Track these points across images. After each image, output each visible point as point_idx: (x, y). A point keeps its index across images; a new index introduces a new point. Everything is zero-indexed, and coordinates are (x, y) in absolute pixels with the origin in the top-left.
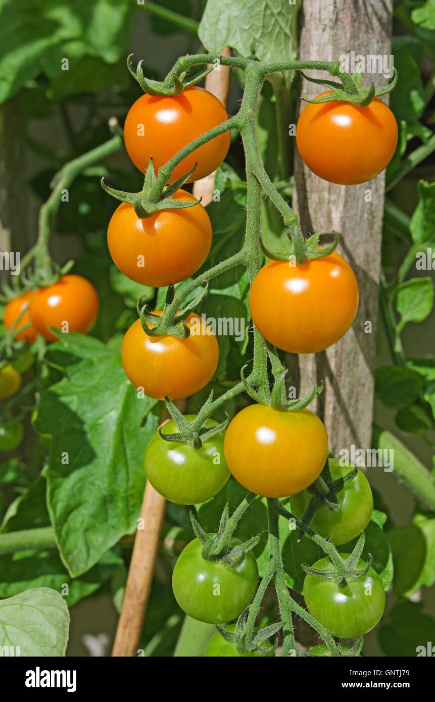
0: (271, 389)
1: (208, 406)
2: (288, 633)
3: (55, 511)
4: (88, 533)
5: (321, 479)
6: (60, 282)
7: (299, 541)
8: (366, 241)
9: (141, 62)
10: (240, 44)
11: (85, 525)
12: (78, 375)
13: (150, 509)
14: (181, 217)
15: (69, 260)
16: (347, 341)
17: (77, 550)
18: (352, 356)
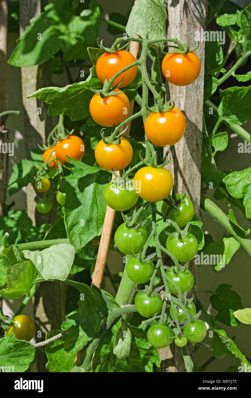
1: (128, 171)
2: (159, 258)
3: (67, 225)
4: (81, 235)
5: (172, 199)
6: (68, 138)
8: (196, 114)
9: (102, 41)
10: (142, 33)
11: (79, 232)
13: (107, 224)
14: (117, 98)
15: (73, 129)
16: (188, 155)
17: (76, 241)
18: (190, 162)
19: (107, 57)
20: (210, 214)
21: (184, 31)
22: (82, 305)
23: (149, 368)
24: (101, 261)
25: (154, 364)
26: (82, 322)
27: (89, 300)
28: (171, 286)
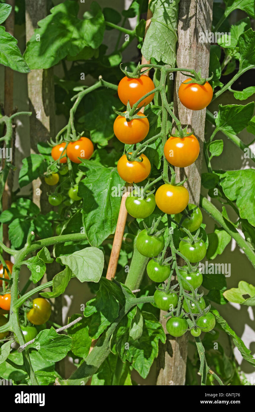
0: (170, 180)
1: (148, 185)
2: (174, 260)
3: (86, 225)
4: (97, 234)
5: (186, 209)
6: (80, 140)
7: (178, 230)
9: (126, 67)
10: (157, 57)
11: (96, 231)
12: (90, 176)
13: (121, 224)
14: (140, 122)
15: (83, 131)
16: (192, 166)
17: (94, 240)
18: (194, 168)
19: (130, 82)
20: (206, 211)
21: (194, 54)
22: (101, 294)
23: (155, 343)
24: (115, 256)
25: (160, 340)
26: (101, 309)
27: (108, 290)
28: (184, 284)
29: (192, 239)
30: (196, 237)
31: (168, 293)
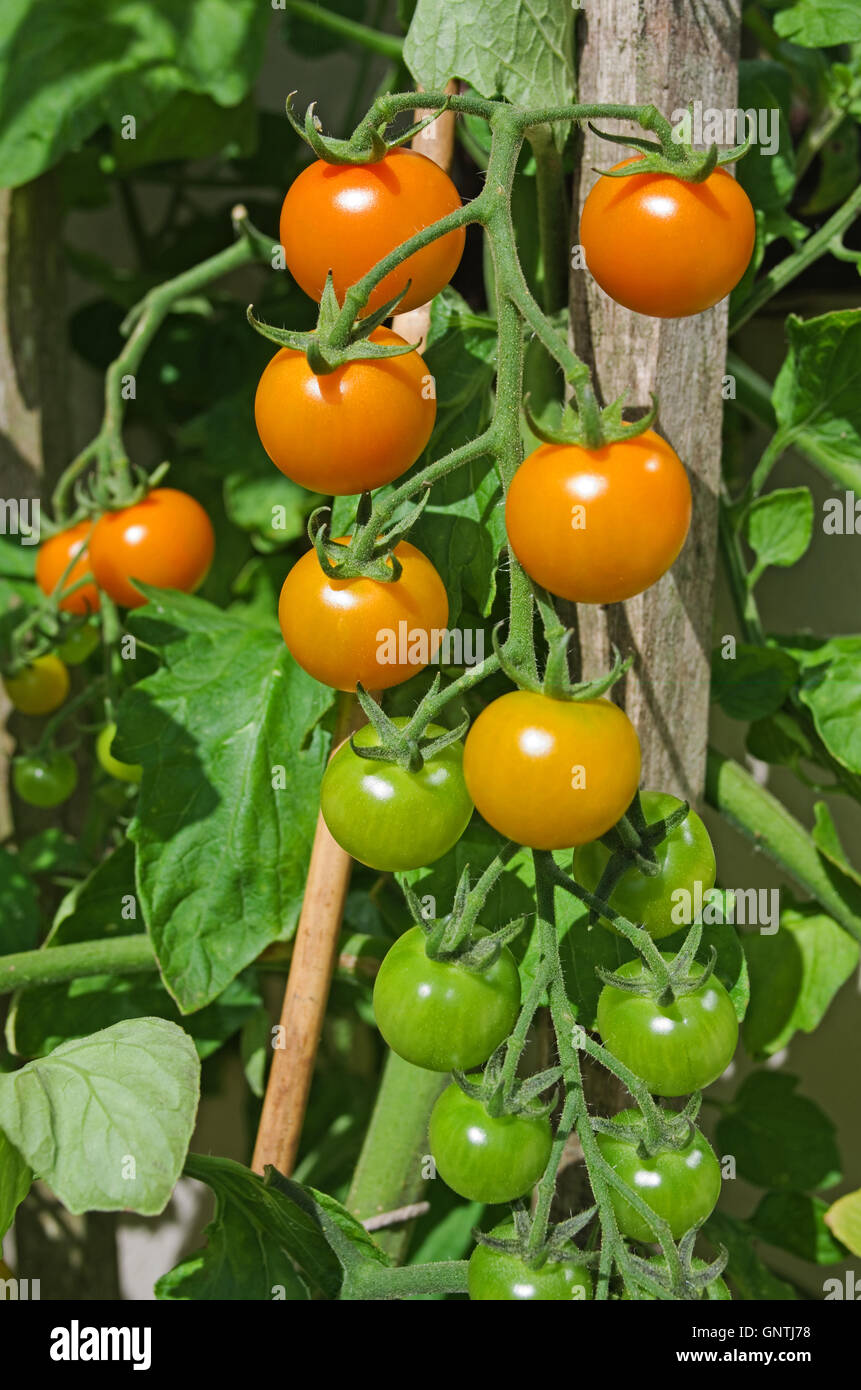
0: (541, 669)
1: (431, 702)
2: (572, 1086)
3: (150, 901)
4: (208, 940)
5: (627, 821)
6: (145, 501)
7: (590, 928)
8: (696, 421)
9: (312, 105)
10: (478, 74)
11: (202, 926)
12: (183, 663)
13: (320, 893)
14: (384, 374)
15: (162, 462)
16: (663, 597)
17: (189, 970)
18: (673, 622)
19: (334, 181)
20: (738, 823)
21: (658, 64)
22: (224, 1239)
24: (295, 1047)
27: (254, 1221)
28: (624, 1209)
29: (663, 976)
30: (681, 966)
31: (539, 1266)
